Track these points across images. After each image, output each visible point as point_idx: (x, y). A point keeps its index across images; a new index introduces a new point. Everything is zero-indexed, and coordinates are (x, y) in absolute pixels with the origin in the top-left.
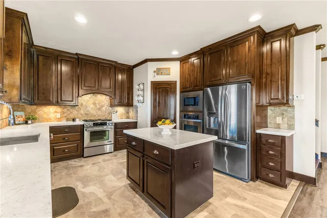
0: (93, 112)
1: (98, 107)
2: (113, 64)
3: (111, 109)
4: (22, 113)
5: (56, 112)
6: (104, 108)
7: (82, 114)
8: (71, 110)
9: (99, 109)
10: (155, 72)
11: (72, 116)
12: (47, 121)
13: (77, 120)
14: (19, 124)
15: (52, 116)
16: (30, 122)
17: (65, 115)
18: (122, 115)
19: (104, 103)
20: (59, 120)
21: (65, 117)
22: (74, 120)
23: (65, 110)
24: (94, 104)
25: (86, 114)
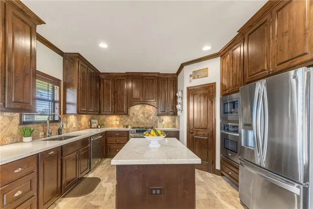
0: (142, 121)
1: (146, 116)
2: (156, 75)
3: (157, 118)
4: (96, 121)
5: (116, 120)
6: (151, 117)
7: (133, 122)
8: (126, 119)
9: (147, 118)
10: (191, 76)
11: (126, 124)
12: (112, 127)
13: (130, 127)
14: (94, 128)
15: (114, 123)
16: (99, 127)
17: (123, 122)
18: (168, 124)
19: (151, 113)
20: (118, 126)
21: (123, 124)
22: (127, 127)
23: (122, 119)
24: (143, 113)
25: (137, 122)
